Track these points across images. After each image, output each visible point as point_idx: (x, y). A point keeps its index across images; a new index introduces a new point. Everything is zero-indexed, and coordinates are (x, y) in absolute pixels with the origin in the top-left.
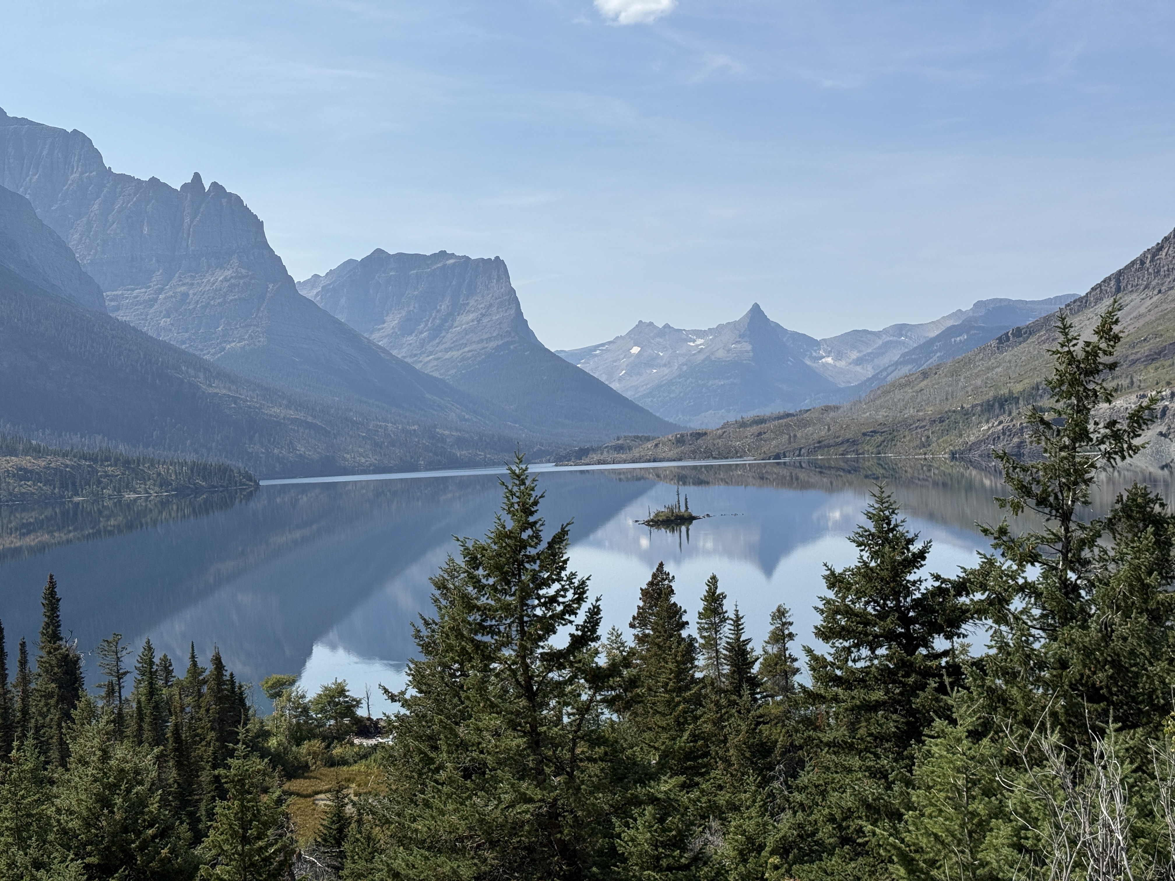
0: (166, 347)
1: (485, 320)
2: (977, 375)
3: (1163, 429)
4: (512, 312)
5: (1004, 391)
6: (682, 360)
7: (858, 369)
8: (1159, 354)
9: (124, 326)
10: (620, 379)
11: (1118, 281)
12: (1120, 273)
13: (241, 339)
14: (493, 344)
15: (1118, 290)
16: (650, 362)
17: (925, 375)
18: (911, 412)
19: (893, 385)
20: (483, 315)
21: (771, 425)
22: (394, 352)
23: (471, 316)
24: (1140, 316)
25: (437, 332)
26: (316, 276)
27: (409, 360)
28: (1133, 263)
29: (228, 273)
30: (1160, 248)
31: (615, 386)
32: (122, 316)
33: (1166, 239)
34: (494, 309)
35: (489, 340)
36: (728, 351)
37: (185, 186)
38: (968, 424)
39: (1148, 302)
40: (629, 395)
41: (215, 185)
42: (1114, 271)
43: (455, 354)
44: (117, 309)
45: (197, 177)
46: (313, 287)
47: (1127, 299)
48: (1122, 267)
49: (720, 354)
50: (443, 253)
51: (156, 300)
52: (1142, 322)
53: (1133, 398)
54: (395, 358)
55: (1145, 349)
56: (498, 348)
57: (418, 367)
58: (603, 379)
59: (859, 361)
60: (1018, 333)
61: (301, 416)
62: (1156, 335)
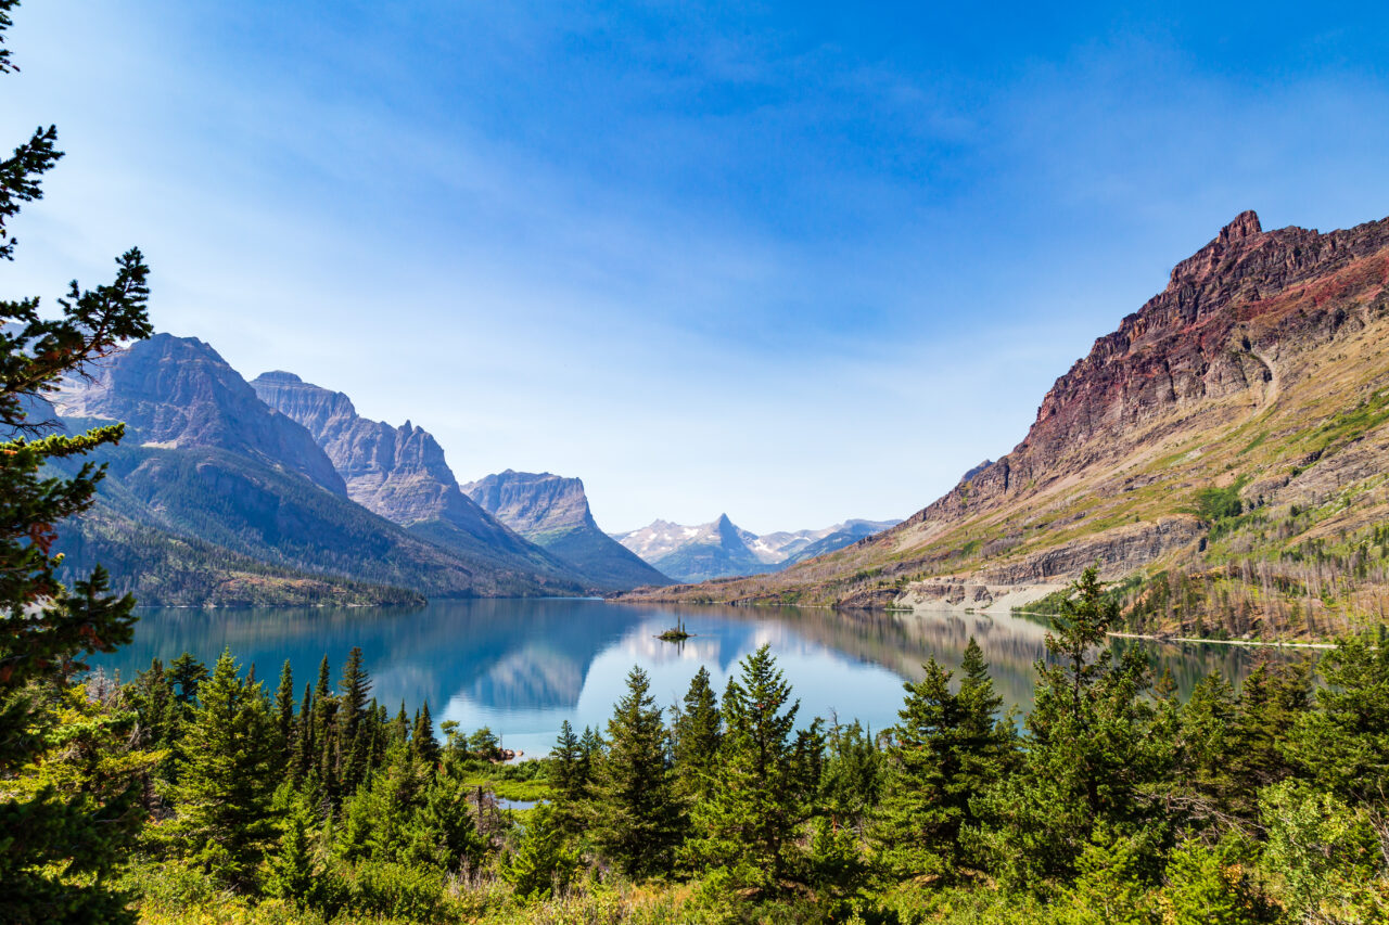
0: (380, 518)
1: (568, 513)
2: (848, 561)
3: (949, 599)
4: (584, 510)
5: (862, 571)
6: (680, 543)
7: (779, 554)
8: (947, 556)
9: (357, 505)
11: (925, 514)
12: (925, 510)
13: (425, 516)
14: (571, 528)
15: (925, 519)
16: (662, 543)
17: (819, 559)
18: (810, 580)
19: (800, 564)
20: (567, 510)
21: (730, 583)
22: (513, 529)
24: (936, 534)
25: (538, 518)
26: (472, 482)
27: (522, 534)
28: (933, 505)
29: (421, 478)
30: (947, 497)
31: (641, 556)
32: (356, 499)
33: (951, 492)
34: (573, 508)
35: (569, 525)
36: (707, 539)
37: (401, 427)
38: (842, 589)
39: (941, 527)
40: (648, 561)
41: (418, 427)
42: (923, 508)
43: (549, 532)
44: (353, 494)
45: (408, 422)
46: (469, 488)
47: (930, 524)
48: (927, 506)
49: (703, 541)
50: (546, 474)
51: (376, 491)
52: (938, 537)
53: (933, 579)
54: (513, 532)
55: (939, 553)
56: (575, 530)
57: (527, 538)
58: (634, 551)
59: (781, 550)
60: (870, 539)
61: (456, 562)
62: (945, 545)
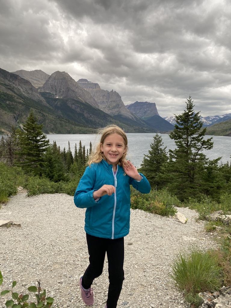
1: (152, 112)
2: (229, 124)
4: (156, 111)
9: (101, 111)
10: (171, 122)
17: (221, 123)
18: (217, 129)
19: (215, 125)
23: (150, 111)
26: (128, 105)
35: (152, 115)
37: (111, 91)
38: (227, 131)
41: (115, 91)
43: (147, 117)
44: (101, 108)
45: (113, 90)
51: (106, 107)
54: (138, 117)
56: (154, 116)
58: (169, 121)
